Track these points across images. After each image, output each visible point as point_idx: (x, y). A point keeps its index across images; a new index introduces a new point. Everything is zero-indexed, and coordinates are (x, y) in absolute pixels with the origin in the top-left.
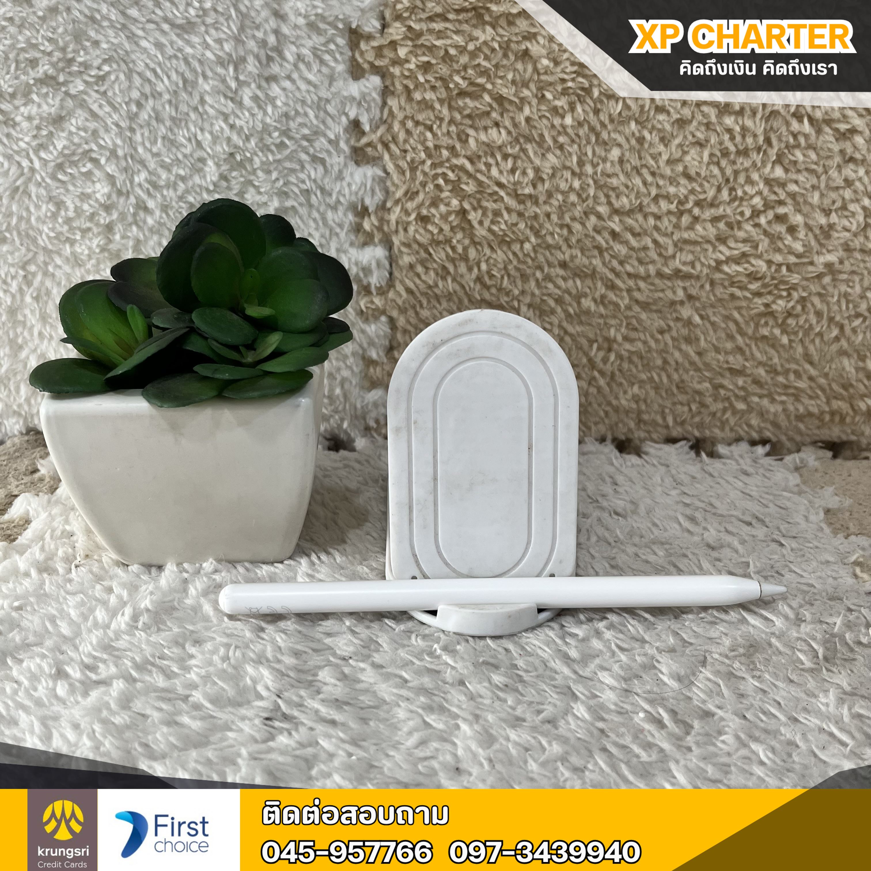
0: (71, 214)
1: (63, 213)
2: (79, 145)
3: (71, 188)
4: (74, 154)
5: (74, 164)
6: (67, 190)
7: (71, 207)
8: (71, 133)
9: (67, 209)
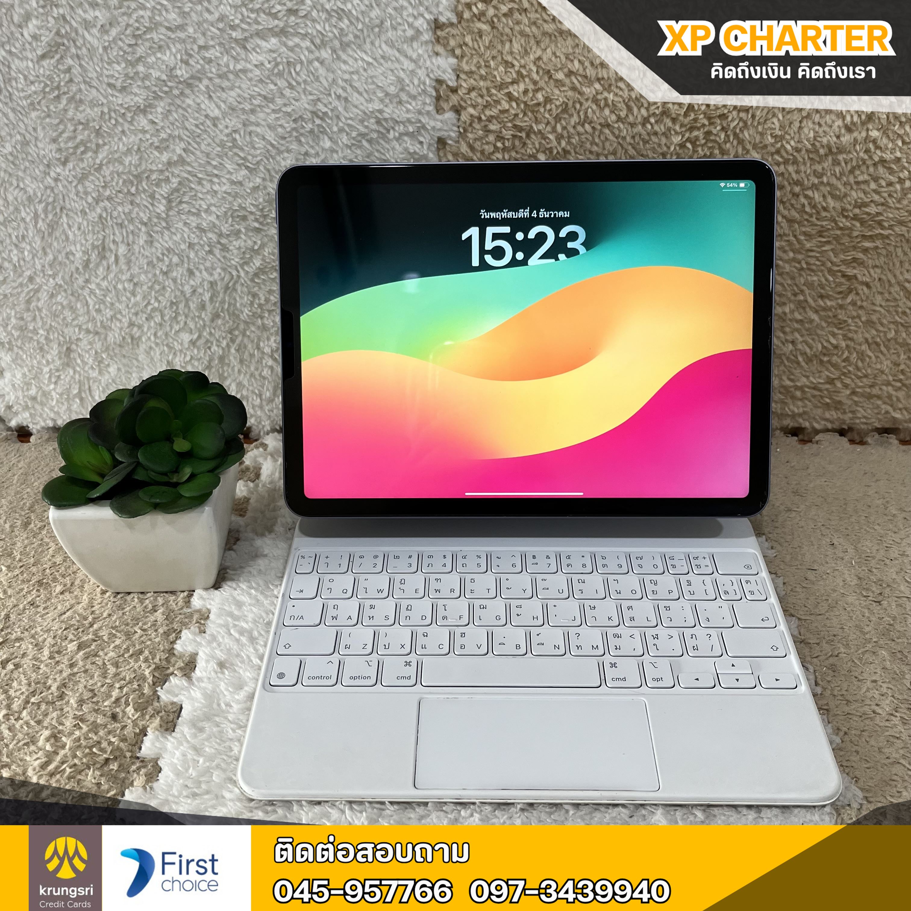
0: (262, 301)
1: (257, 301)
2: (269, 263)
3: (262, 286)
4: (266, 267)
5: (264, 273)
6: (260, 288)
7: (263, 298)
8: (264, 256)
9: (259, 299)
